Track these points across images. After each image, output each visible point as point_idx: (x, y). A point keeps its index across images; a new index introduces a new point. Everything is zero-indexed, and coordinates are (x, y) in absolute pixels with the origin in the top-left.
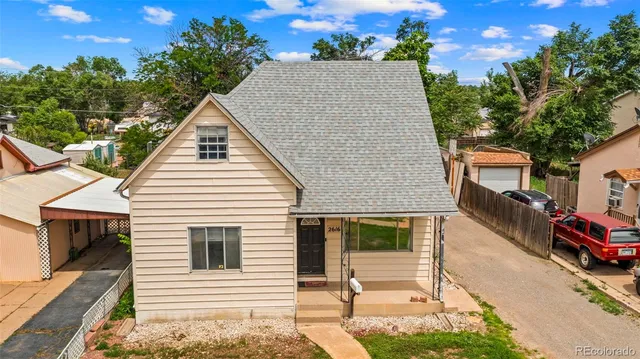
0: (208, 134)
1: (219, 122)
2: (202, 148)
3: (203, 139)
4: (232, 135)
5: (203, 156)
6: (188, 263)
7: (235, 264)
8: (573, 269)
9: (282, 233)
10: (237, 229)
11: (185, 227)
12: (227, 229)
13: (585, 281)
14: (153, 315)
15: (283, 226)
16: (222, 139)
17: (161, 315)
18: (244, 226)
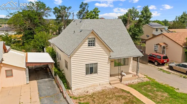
0: (91, 40)
1: (93, 37)
2: (89, 43)
3: (89, 41)
4: (96, 40)
5: (89, 46)
6: (85, 73)
7: (96, 72)
8: (154, 66)
9: (107, 63)
10: (97, 64)
11: (85, 64)
12: (94, 64)
13: (158, 68)
14: (76, 88)
15: (107, 62)
16: (94, 41)
17: (78, 87)
18: (98, 63)
